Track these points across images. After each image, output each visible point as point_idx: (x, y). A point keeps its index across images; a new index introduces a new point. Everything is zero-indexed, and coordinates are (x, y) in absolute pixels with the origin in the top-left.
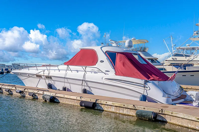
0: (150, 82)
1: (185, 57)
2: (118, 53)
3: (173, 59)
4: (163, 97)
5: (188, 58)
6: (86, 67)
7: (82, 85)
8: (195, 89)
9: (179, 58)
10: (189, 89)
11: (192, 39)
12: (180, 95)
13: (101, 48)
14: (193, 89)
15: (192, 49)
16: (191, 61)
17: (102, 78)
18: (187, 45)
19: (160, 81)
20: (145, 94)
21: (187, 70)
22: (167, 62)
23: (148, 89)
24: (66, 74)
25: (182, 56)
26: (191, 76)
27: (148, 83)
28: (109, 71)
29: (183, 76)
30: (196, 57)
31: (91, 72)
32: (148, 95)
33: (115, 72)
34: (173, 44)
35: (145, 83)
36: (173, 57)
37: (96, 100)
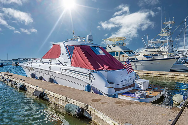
0: (96, 72)
1: (155, 49)
2: (75, 46)
3: (146, 50)
4: (105, 87)
5: (157, 49)
6: (51, 59)
7: (48, 74)
8: (159, 74)
9: (150, 50)
10: (154, 74)
11: (160, 35)
12: (133, 82)
13: (64, 43)
14: (158, 74)
15: (161, 42)
16: (159, 51)
17: (61, 69)
18: (157, 40)
19: (109, 70)
20: (90, 84)
21: (154, 59)
22: (142, 53)
23: (93, 79)
24: (40, 66)
25: (153, 48)
26: (157, 63)
27: (93, 73)
28: (67, 63)
29: (151, 63)
30: (164, 48)
31: (56, 63)
32: (92, 85)
33: (71, 64)
34: (149, 40)
35: (91, 73)
36: (146, 49)
37: (44, 90)
